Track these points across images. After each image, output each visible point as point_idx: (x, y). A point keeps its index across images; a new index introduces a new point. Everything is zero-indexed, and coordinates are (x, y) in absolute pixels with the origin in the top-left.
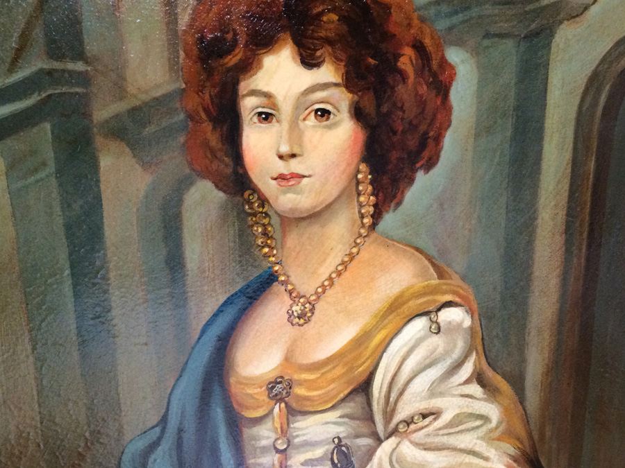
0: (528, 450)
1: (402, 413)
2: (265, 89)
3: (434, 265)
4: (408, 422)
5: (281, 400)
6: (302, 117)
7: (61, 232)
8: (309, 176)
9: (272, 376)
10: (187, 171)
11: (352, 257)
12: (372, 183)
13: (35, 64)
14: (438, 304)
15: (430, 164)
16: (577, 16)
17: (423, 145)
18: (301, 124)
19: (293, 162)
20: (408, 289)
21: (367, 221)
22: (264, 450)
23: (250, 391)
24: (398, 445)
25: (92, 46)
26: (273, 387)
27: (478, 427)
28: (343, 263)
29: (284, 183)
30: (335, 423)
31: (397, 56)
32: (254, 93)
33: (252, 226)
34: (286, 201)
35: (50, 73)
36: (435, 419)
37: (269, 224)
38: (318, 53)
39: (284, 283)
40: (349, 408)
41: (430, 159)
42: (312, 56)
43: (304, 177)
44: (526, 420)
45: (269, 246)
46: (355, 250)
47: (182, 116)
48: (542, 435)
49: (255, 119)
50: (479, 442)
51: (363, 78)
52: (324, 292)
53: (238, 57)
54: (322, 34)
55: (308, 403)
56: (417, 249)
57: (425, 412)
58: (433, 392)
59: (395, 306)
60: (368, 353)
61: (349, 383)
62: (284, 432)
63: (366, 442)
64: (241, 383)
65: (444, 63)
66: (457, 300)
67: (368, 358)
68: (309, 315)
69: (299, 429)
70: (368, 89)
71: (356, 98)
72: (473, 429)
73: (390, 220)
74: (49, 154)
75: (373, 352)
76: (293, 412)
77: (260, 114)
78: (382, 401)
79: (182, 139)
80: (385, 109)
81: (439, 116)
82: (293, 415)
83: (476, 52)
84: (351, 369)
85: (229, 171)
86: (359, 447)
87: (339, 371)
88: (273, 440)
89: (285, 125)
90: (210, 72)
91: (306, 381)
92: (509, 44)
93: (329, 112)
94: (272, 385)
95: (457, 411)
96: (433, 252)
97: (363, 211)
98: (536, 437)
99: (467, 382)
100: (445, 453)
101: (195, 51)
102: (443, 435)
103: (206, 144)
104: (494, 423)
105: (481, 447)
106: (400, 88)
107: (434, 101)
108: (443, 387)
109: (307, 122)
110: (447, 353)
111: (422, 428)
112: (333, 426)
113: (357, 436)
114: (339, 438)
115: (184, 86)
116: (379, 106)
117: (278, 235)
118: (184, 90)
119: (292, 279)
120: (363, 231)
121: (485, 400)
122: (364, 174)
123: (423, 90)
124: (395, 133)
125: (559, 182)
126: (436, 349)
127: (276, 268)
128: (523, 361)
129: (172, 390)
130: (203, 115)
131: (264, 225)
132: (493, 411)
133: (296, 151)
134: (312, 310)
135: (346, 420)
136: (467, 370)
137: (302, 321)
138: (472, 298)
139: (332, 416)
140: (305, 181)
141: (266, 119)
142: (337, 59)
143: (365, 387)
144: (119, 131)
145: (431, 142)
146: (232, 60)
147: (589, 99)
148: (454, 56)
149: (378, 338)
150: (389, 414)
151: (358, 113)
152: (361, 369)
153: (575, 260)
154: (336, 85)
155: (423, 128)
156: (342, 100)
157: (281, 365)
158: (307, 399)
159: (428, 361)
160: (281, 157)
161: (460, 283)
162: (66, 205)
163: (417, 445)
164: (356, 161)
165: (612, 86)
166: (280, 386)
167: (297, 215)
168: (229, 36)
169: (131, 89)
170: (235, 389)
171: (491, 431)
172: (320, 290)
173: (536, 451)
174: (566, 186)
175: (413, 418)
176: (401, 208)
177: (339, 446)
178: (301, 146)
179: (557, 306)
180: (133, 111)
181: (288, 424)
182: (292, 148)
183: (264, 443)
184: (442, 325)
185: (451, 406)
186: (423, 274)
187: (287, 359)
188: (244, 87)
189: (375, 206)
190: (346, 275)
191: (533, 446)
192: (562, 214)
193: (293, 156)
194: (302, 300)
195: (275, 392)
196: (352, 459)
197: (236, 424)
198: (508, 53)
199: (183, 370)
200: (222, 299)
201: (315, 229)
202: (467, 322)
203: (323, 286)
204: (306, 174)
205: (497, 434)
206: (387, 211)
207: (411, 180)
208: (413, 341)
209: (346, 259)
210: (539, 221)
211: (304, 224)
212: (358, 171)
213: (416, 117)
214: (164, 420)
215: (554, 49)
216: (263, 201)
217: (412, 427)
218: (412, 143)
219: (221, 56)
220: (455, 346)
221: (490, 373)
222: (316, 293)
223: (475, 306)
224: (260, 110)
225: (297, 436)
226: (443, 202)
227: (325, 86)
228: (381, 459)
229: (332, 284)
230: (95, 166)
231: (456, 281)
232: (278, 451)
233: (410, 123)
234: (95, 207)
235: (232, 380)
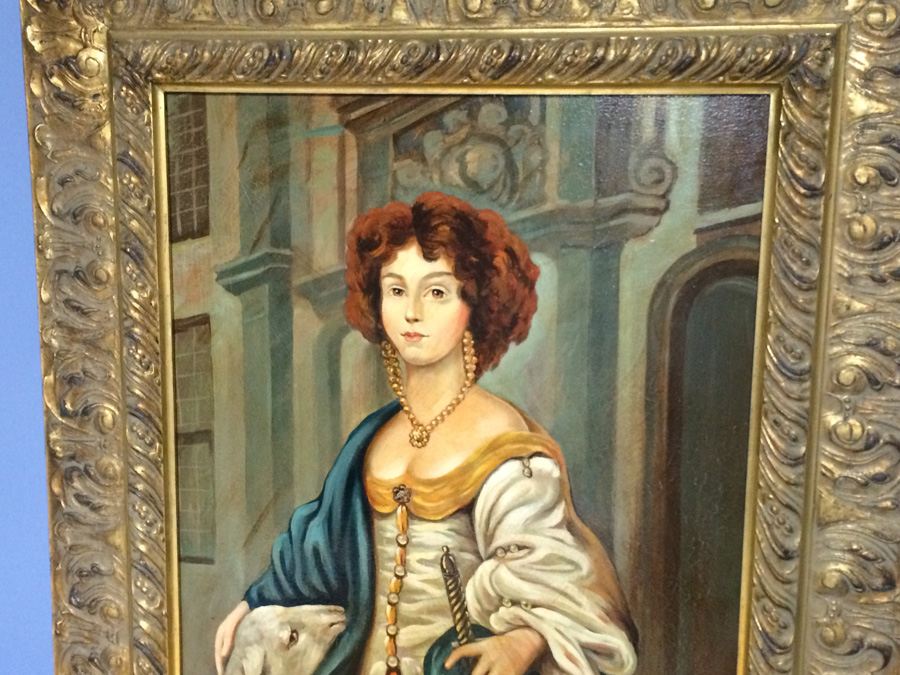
0: (620, 608)
1: (501, 540)
2: (399, 273)
3: (525, 419)
4: (506, 549)
5: (403, 504)
6: (424, 293)
7: (268, 354)
8: (428, 336)
9: (397, 483)
10: (345, 323)
11: (459, 402)
12: (474, 346)
13: (264, 249)
14: (530, 453)
15: (520, 339)
16: (643, 235)
17: (514, 321)
18: (422, 298)
19: (416, 324)
20: (504, 435)
21: (471, 375)
22: (389, 541)
23: (380, 490)
24: (497, 567)
25: (294, 241)
26: (397, 492)
27: (569, 572)
28: (451, 405)
29: (408, 339)
30: (444, 534)
31: (493, 257)
32: (391, 275)
33: (386, 367)
34: (410, 352)
35: (271, 255)
36: (530, 553)
37: (399, 367)
38: (435, 252)
39: (408, 412)
40: (455, 523)
41: (521, 334)
42: (431, 253)
43: (423, 336)
44: (617, 578)
45: (397, 383)
46: (461, 396)
47: (344, 287)
48: (634, 596)
49: (391, 293)
50: (570, 585)
51: (467, 269)
52: (437, 424)
53: (381, 252)
54: (438, 239)
55: (422, 511)
56: (511, 404)
57: (519, 544)
58: (527, 528)
59: (493, 447)
60: (471, 481)
61: (456, 503)
62: (405, 530)
63: (469, 557)
64: (375, 483)
65: (530, 264)
66: (546, 451)
67: (471, 485)
68: (425, 440)
69: (415, 531)
70: (472, 278)
71: (462, 284)
72: (565, 572)
73: (488, 376)
74: (266, 304)
75: (476, 481)
76: (411, 516)
77: (394, 289)
78: (483, 525)
79: (343, 301)
80: (484, 293)
81: (526, 303)
82: (412, 518)
83: (556, 257)
84: (458, 492)
85: (372, 326)
86: (463, 560)
87: (447, 491)
88: (395, 535)
89: (411, 298)
90: (363, 259)
91: (423, 493)
92: (583, 253)
93: (442, 292)
94: (397, 490)
95: (549, 551)
96: (524, 407)
97: (467, 367)
98: (628, 598)
99: (558, 526)
100: (539, 587)
101: (355, 247)
102: (537, 570)
103: (358, 306)
104: (585, 571)
105: (573, 590)
106: (496, 280)
107: (522, 291)
108: (536, 526)
109: (426, 298)
110: (539, 497)
111: (518, 558)
112: (442, 536)
113: (462, 550)
114: (447, 547)
115: (346, 267)
116: (479, 292)
117: (404, 376)
118: (346, 271)
119: (414, 410)
120: (467, 382)
121: (577, 548)
122: (468, 339)
123: (514, 282)
124: (492, 312)
125: (635, 366)
126: (528, 491)
127: (403, 400)
128: (610, 520)
129: (328, 476)
130: (357, 287)
131: (394, 367)
132: (584, 561)
133: (418, 317)
134: (428, 437)
135: (453, 533)
136: (558, 515)
137: (420, 444)
138: (560, 452)
139: (443, 527)
140: (424, 339)
141: (398, 293)
142: (448, 257)
143: (468, 509)
144: (305, 293)
145: (521, 323)
146: (377, 253)
147: (659, 300)
148: (537, 259)
149: (479, 471)
150: (489, 539)
151: (464, 295)
152: (465, 493)
153: (656, 437)
154: (448, 274)
155: (514, 310)
156: (452, 285)
157: (403, 476)
158: (422, 508)
159: (521, 500)
160: (408, 320)
161: (549, 438)
162: (273, 337)
163: (514, 573)
164: (462, 328)
165: (681, 291)
166: (402, 492)
167: (419, 364)
168: (376, 238)
169: (315, 267)
170: (370, 487)
171: (582, 578)
172: (434, 423)
173: (628, 612)
174: (642, 369)
175: (509, 546)
176: (497, 369)
177: (447, 554)
178: (421, 313)
179: (641, 475)
180: (317, 281)
181: (408, 524)
182: (415, 313)
183: (389, 535)
184: (533, 471)
185: (544, 546)
186: (517, 425)
187: (409, 472)
188: (385, 270)
189: (477, 365)
190: (453, 414)
191: (626, 606)
192: (641, 394)
193: (416, 320)
194: (420, 428)
195: (398, 496)
196: (459, 569)
197: (369, 514)
198: (583, 260)
199: (335, 464)
200: (364, 416)
201: (431, 375)
202: (556, 473)
203: (436, 419)
204: (425, 334)
205: (588, 583)
206: (486, 370)
207: (505, 349)
208: (508, 480)
209: (454, 402)
210: (619, 396)
211: (423, 371)
212: (464, 337)
213: (509, 301)
214: (320, 499)
215: (623, 259)
216: (395, 350)
217: (509, 555)
218: (506, 320)
219: (370, 250)
220: (545, 492)
221: (579, 524)
222: (431, 424)
223: (563, 460)
224: (395, 287)
225: (414, 537)
226: (532, 370)
227: (440, 274)
228: (481, 576)
229: (443, 420)
230: (290, 313)
231: (545, 435)
232: (400, 545)
233: (504, 305)
234: (289, 339)
235: (368, 479)
